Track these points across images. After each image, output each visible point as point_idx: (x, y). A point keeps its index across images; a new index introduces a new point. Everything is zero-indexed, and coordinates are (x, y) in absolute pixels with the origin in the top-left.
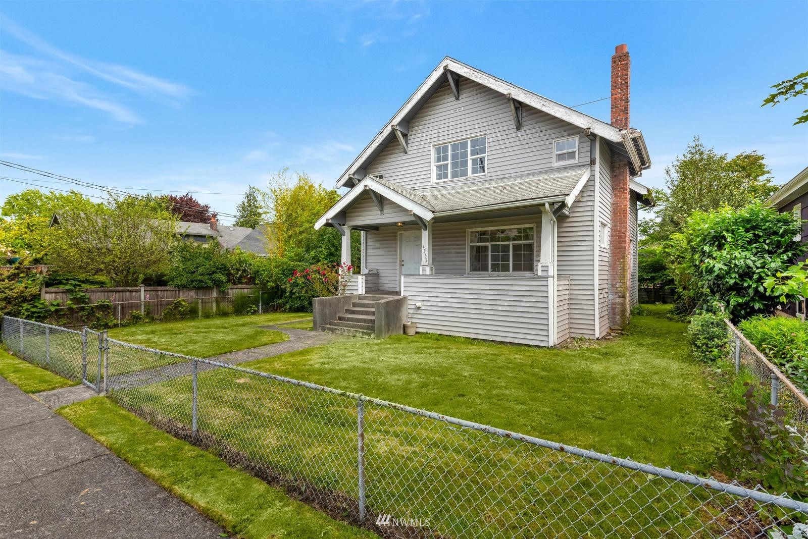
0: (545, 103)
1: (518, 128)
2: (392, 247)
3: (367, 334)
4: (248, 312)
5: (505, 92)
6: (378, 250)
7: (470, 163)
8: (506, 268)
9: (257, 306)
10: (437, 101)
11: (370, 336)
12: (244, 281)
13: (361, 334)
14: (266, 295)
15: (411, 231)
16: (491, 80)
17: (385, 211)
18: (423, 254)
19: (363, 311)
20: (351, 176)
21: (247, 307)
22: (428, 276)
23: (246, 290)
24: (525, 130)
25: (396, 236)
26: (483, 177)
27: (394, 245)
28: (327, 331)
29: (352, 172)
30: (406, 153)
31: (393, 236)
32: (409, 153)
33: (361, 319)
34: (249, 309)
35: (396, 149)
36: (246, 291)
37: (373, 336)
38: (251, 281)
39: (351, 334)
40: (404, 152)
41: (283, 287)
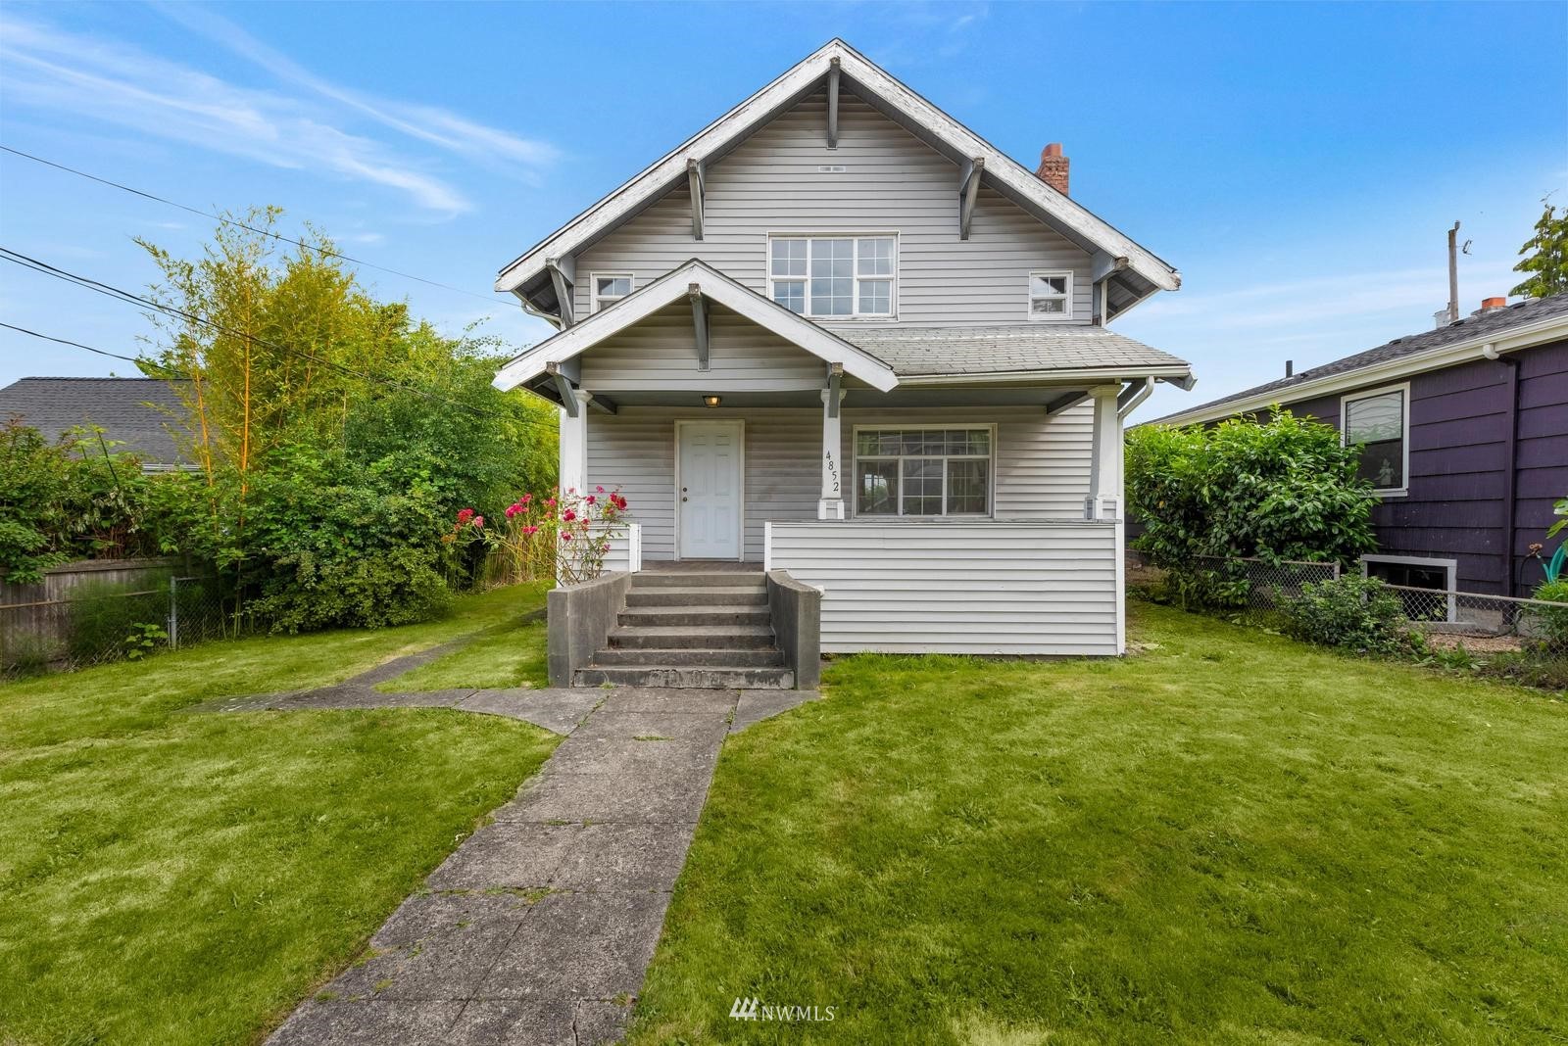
0: (1048, 195)
1: (965, 236)
2: (658, 457)
3: (763, 678)
4: (126, 649)
5: (972, 154)
6: (620, 462)
7: (856, 286)
8: (933, 508)
9: (164, 627)
10: (778, 137)
11: (778, 683)
12: (99, 544)
13: (743, 681)
14: (199, 589)
15: (713, 422)
16: (940, 120)
17: (713, 363)
18: (827, 474)
19: (682, 617)
20: (554, 263)
21: (125, 632)
22: (841, 522)
23: (114, 576)
24: (976, 242)
25: (672, 431)
26: (891, 320)
27: (662, 453)
28: (607, 682)
29: (557, 255)
30: (700, 237)
31: (662, 431)
32: (706, 239)
33: (695, 638)
34: (132, 639)
35: (669, 224)
36: (115, 579)
37: (786, 681)
38: (146, 544)
39: (707, 684)
40: (692, 234)
41: (284, 561)
